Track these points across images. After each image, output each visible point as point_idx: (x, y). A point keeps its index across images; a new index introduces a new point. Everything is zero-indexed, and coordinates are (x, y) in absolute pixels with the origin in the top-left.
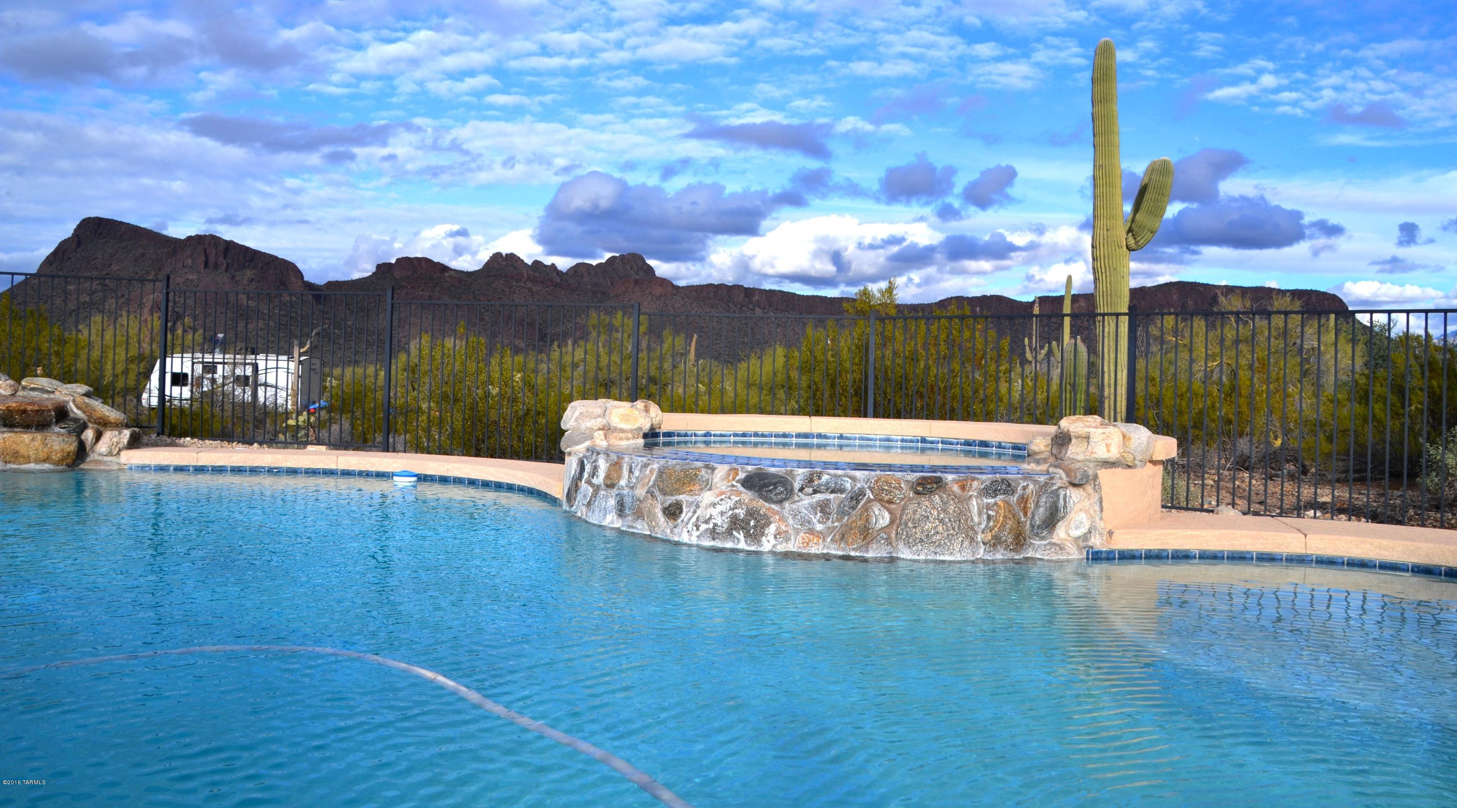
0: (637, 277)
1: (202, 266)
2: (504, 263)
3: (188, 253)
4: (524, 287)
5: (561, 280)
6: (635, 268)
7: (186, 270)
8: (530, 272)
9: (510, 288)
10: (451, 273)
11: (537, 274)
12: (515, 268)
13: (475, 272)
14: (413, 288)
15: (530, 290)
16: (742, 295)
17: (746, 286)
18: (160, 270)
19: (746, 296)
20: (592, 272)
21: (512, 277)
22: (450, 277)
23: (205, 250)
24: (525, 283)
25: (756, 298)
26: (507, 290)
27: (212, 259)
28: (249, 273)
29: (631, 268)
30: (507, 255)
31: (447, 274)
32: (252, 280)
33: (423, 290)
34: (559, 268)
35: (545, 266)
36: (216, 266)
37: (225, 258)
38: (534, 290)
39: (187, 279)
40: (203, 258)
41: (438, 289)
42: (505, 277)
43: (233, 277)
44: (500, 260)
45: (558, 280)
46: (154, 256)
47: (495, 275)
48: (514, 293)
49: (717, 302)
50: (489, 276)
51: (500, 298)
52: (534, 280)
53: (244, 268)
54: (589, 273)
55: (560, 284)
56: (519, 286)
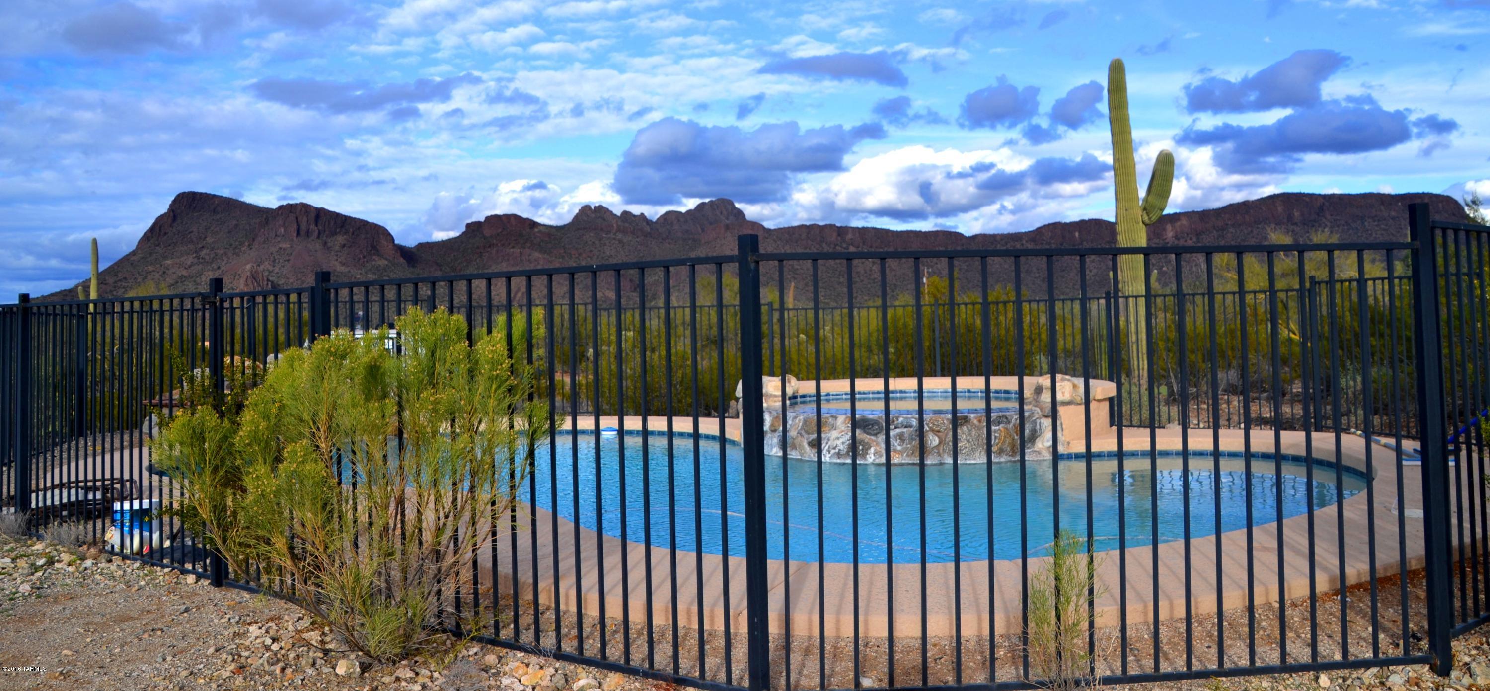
0: (727, 222)
1: (295, 235)
2: (593, 216)
3: (281, 222)
4: (614, 239)
5: (651, 229)
6: (725, 213)
7: (279, 239)
8: (619, 223)
9: (600, 240)
10: (541, 228)
11: (627, 225)
12: (604, 220)
13: (565, 226)
14: (503, 245)
15: (620, 241)
16: (835, 234)
17: (838, 225)
18: (254, 240)
19: (839, 235)
20: (682, 220)
21: (602, 230)
22: (540, 232)
23: (297, 218)
24: (615, 234)
25: (850, 236)
26: (597, 242)
27: (304, 227)
28: (340, 239)
29: (721, 213)
30: (595, 207)
31: (536, 230)
32: (344, 246)
33: (513, 247)
34: (648, 217)
35: (635, 216)
36: (308, 234)
37: (316, 225)
38: (625, 241)
39: (281, 248)
40: (295, 226)
41: (528, 245)
42: (595, 229)
43: (325, 244)
44: (589, 213)
45: (648, 229)
46: (247, 227)
47: (584, 229)
48: (605, 245)
49: (810, 243)
50: (579, 229)
51: (591, 251)
52: (624, 231)
53: (335, 234)
54: (679, 221)
55: (651, 233)
56: (609, 238)
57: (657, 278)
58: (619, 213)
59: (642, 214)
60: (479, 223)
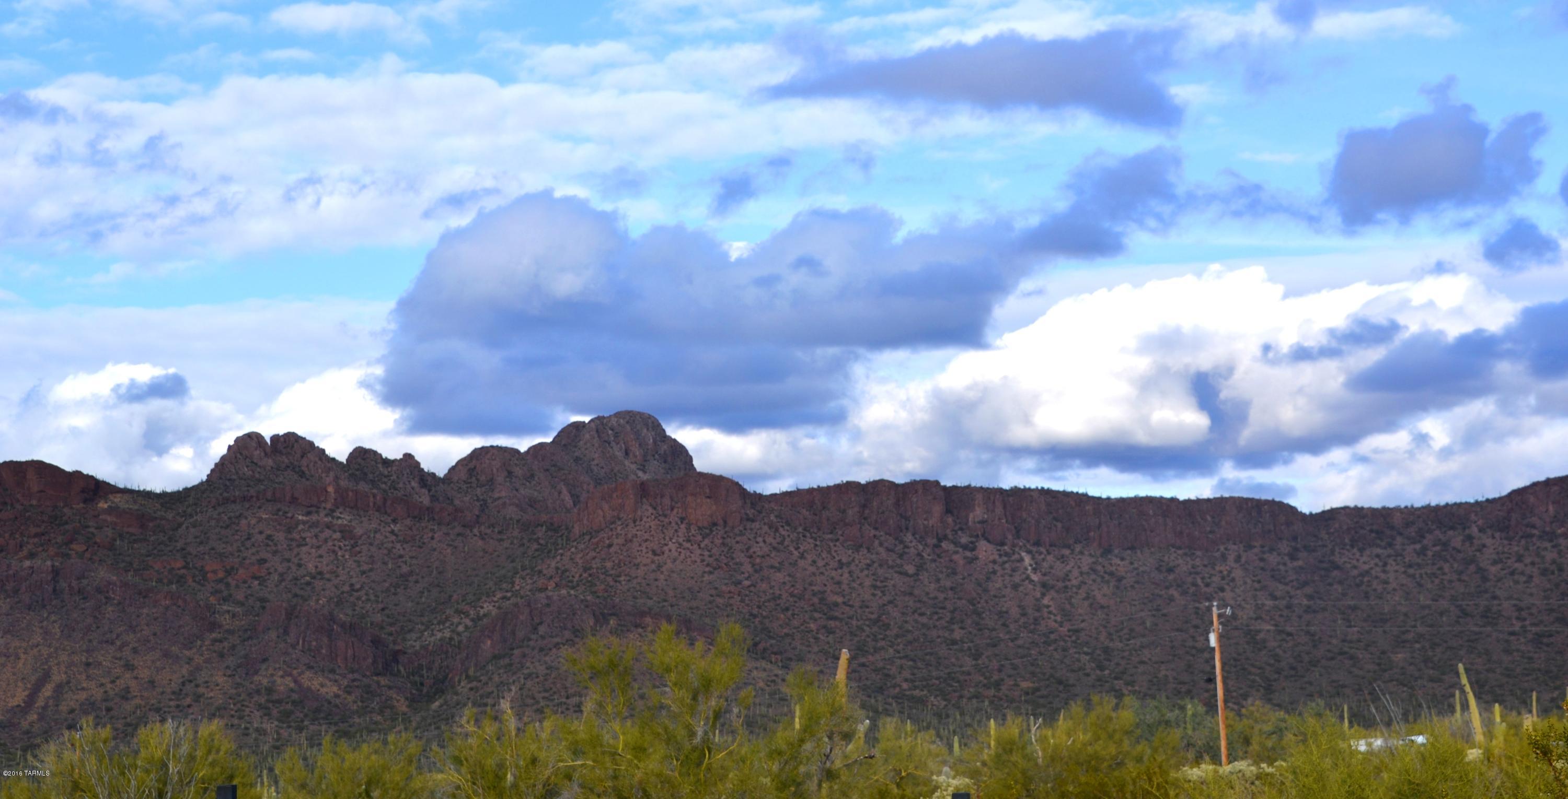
0: (644, 477)
2: (270, 462)
4: (329, 526)
5: (434, 498)
6: (636, 451)
8: (343, 483)
9: (289, 530)
10: (117, 499)
11: (363, 487)
12: (302, 474)
13: (187, 491)
15: (346, 533)
16: (938, 509)
17: (947, 482)
19: (948, 511)
20: (518, 471)
21: (294, 500)
22: (111, 510)
24: (331, 513)
25: (978, 513)
26: (280, 536)
29: (627, 453)
30: (275, 438)
31: (103, 505)
33: (31, 556)
34: (425, 466)
35: (387, 462)
38: (359, 531)
41: (78, 547)
42: (273, 500)
44: (257, 453)
45: (425, 499)
47: (244, 499)
48: (302, 543)
50: (226, 501)
51: (263, 561)
52: (356, 504)
54: (510, 473)
55: (430, 510)
56: (314, 525)
57: (447, 634)
58: (342, 457)
59: (408, 457)
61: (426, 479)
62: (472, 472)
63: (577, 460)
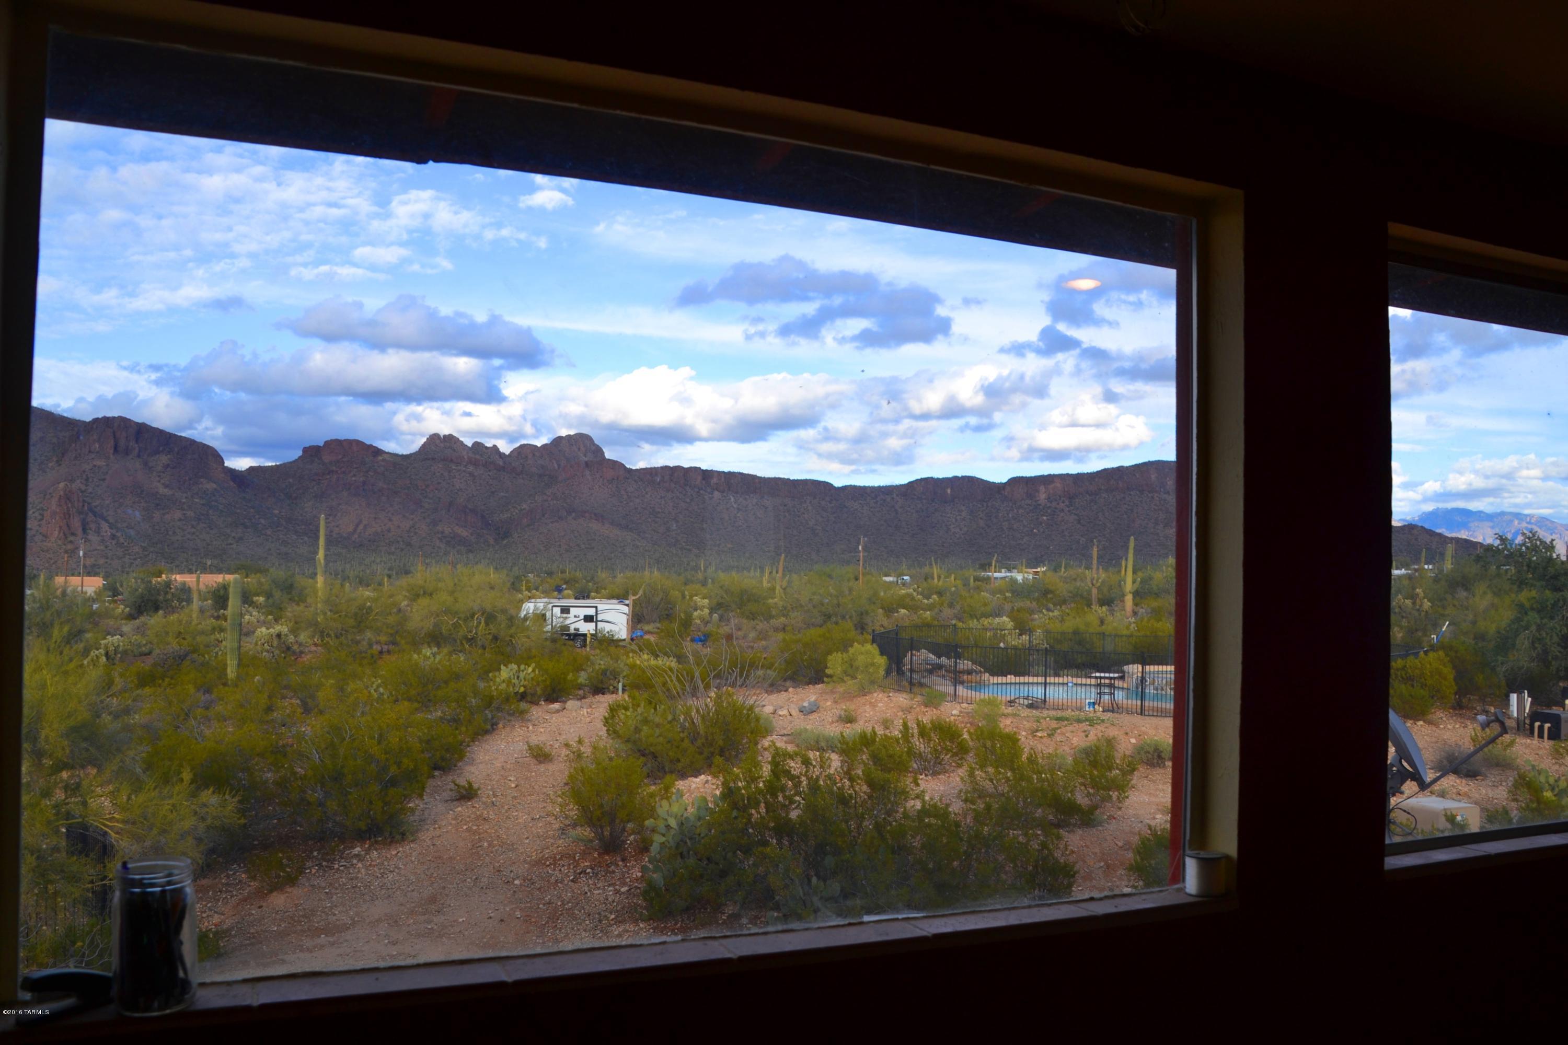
0: (586, 459)
1: (112, 451)
2: (442, 445)
3: (95, 437)
4: (464, 471)
5: (504, 462)
6: (583, 449)
7: (93, 456)
8: (471, 456)
9: (450, 472)
10: (386, 456)
11: (478, 457)
12: (454, 450)
13: (411, 454)
14: (344, 472)
15: (471, 474)
16: (700, 478)
17: (704, 467)
18: (63, 454)
19: (704, 479)
20: (537, 454)
22: (383, 460)
23: (114, 433)
24: (465, 466)
25: (714, 480)
26: (446, 474)
27: (122, 443)
28: (164, 459)
29: (579, 449)
30: (445, 436)
31: (380, 458)
32: (168, 465)
33: (354, 475)
34: (501, 451)
35: (487, 448)
36: (127, 452)
37: (137, 442)
38: (476, 474)
39: (95, 466)
40: (112, 443)
41: (371, 474)
42: (444, 460)
43: (146, 464)
44: (438, 441)
45: (501, 463)
46: (55, 440)
47: (433, 459)
48: (454, 477)
49: (673, 485)
50: (426, 459)
51: (439, 483)
52: (475, 464)
53: (157, 452)
54: (534, 455)
55: (504, 467)
56: (459, 470)
57: (509, 515)
58: (470, 445)
59: (495, 446)
60: (318, 447)
61: (502, 455)
62: (519, 453)
63: (559, 451)
